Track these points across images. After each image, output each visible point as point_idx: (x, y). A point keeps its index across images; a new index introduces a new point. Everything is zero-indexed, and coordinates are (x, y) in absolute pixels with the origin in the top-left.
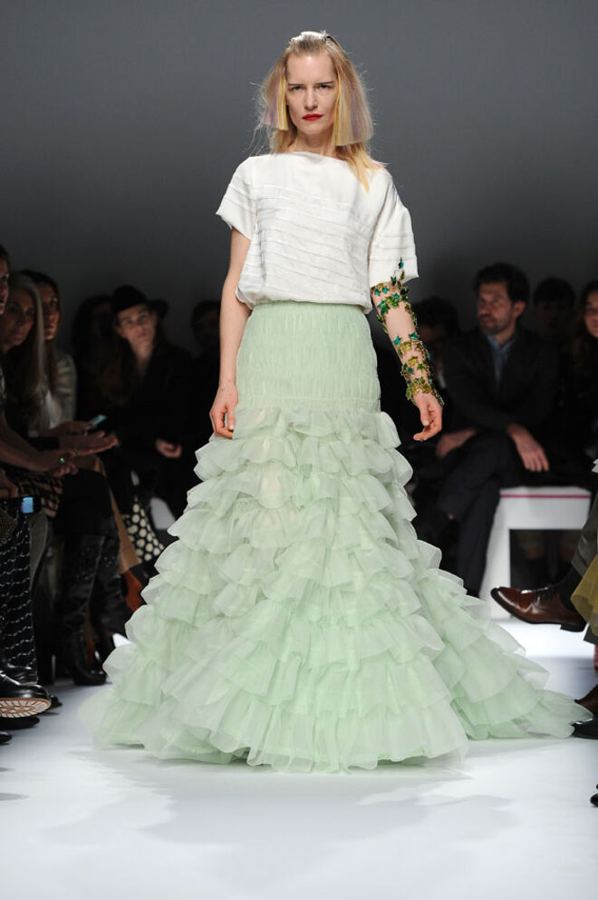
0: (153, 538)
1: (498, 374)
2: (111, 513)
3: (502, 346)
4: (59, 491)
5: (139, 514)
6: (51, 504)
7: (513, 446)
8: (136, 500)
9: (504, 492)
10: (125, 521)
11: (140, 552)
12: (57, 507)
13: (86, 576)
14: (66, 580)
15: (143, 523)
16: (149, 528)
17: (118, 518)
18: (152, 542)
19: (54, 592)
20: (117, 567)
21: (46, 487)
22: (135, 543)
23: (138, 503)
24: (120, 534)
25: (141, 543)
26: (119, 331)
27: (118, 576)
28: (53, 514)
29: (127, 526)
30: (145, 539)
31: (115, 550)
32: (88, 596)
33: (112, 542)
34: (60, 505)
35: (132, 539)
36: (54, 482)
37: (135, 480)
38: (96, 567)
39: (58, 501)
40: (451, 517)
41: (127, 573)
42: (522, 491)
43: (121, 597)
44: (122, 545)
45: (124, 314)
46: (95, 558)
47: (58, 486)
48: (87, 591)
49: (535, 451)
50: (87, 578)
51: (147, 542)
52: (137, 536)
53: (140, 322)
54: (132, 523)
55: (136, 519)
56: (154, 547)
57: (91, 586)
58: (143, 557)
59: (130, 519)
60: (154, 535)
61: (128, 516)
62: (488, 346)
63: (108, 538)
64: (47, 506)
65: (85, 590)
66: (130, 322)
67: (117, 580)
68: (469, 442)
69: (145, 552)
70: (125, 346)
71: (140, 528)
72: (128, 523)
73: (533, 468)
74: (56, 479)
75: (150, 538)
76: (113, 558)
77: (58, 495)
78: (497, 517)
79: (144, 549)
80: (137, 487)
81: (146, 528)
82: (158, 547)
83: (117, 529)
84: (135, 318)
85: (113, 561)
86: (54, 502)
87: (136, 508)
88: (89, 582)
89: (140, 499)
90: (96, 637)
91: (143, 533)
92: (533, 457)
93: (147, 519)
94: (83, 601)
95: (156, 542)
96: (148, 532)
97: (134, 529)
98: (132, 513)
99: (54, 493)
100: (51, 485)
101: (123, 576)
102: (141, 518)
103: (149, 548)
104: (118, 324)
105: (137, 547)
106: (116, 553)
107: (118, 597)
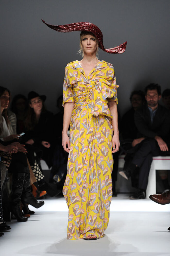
0: (41, 173)
1: (152, 120)
2: (27, 165)
3: (153, 111)
4: (11, 159)
5: (36, 166)
6: (8, 163)
7: (157, 142)
8: (35, 161)
9: (154, 158)
10: (32, 168)
11: (37, 178)
12: (10, 163)
13: (20, 186)
14: (14, 188)
15: (38, 169)
16: (40, 170)
17: (30, 167)
18: (40, 175)
19: (10, 192)
20: (29, 183)
21: (6, 157)
22: (35, 175)
23: (36, 162)
24: (30, 172)
25: (37, 175)
26: (30, 105)
27: (30, 186)
28: (8, 166)
29: (33, 170)
30: (38, 174)
31: (29, 177)
32: (21, 192)
33: (28, 175)
34: (11, 163)
35: (34, 174)
36: (9, 156)
37: (35, 155)
38: (23, 183)
39: (10, 162)
40: (137, 166)
41: (32, 185)
42: (160, 157)
43: (31, 192)
44: (31, 176)
45: (33, 100)
46: (23, 180)
47: (10, 157)
48: (21, 191)
49: (164, 144)
50: (20, 187)
51: (39, 175)
52: (36, 173)
53: (38, 102)
54: (34, 169)
55: (35, 167)
56: (41, 176)
57: (22, 189)
58: (37, 180)
59: (34, 167)
60: (41, 172)
61: (33, 166)
62: (149, 111)
63: (27, 173)
64: (7, 164)
65: (20, 191)
66: (35, 102)
67: (30, 187)
68: (143, 142)
69: (38, 178)
70: (32, 110)
71: (37, 170)
72: (33, 169)
73: (163, 150)
74: (9, 155)
75: (40, 173)
76: (28, 180)
77: (10, 160)
78: (152, 166)
79: (38, 177)
80: (36, 157)
81: (38, 170)
82: (42, 176)
83: (29, 170)
84: (36, 101)
85: (28, 181)
86: (9, 162)
87: (35, 164)
88: (21, 188)
89: (37, 161)
90: (23, 205)
91: (38, 172)
92: (163, 147)
93: (39, 167)
94: (19, 194)
95: (42, 175)
96: (39, 172)
97: (35, 170)
98: (34, 165)
99: (9, 159)
100: (8, 157)
101: (31, 185)
102: (37, 167)
103: (40, 177)
104: (31, 103)
105: (36, 176)
106: (29, 179)
107: (30, 192)
